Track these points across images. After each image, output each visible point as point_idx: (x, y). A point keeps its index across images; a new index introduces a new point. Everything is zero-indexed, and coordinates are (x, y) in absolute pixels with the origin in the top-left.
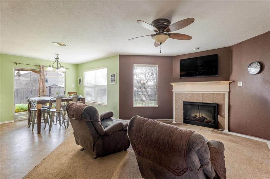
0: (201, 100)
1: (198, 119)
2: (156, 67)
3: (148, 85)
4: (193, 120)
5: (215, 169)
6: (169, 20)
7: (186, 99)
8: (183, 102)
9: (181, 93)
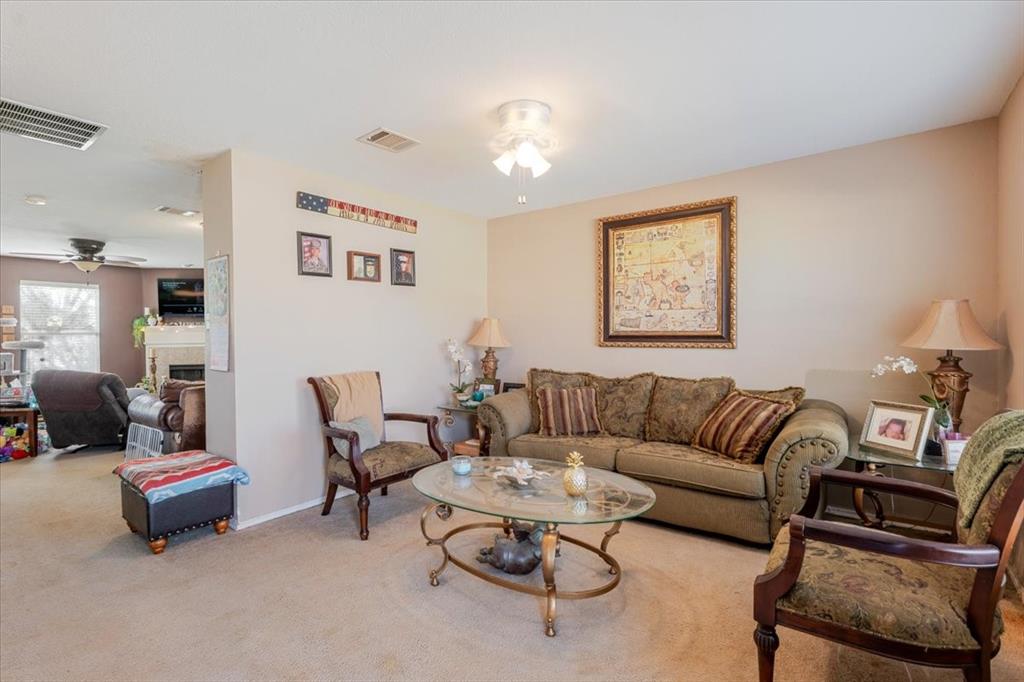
2: (93, 291)
6: (103, 241)
7: (178, 359)
8: (168, 366)
9: (163, 348)
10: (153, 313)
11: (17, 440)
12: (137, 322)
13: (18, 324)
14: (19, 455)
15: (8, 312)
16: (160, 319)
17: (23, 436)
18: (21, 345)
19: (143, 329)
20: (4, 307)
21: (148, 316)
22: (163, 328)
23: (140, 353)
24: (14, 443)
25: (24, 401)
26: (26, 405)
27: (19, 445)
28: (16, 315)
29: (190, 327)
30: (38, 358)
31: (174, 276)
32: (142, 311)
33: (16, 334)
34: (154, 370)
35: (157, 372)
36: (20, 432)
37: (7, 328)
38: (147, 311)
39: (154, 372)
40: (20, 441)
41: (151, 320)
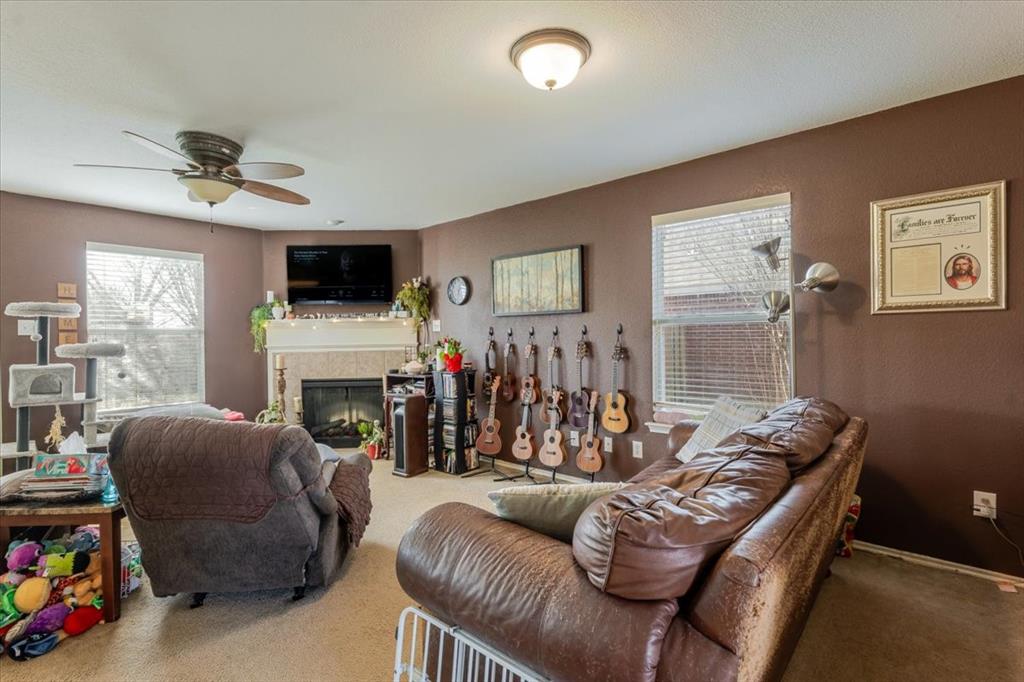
0: (352, 371)
1: (346, 428)
2: (195, 262)
3: (155, 327)
4: (334, 435)
5: (341, 500)
6: (239, 142)
7: (311, 371)
8: (300, 382)
9: (292, 354)
10: (277, 297)
11: (74, 582)
12: (256, 313)
13: (83, 313)
14: (81, 623)
15: (67, 295)
16: (288, 308)
17: (89, 570)
18: (88, 351)
19: (265, 325)
20: (61, 286)
21: (272, 305)
22: (293, 323)
23: (260, 361)
24: (68, 590)
25: (89, 488)
26: (96, 498)
27: (83, 594)
28: (80, 298)
29: (335, 320)
30: (114, 371)
31: (309, 242)
32: (263, 296)
33: (79, 331)
34: (282, 387)
35: (286, 392)
36: (81, 562)
37: (65, 320)
38: (270, 297)
39: (282, 392)
40: (82, 587)
41: (277, 311)
